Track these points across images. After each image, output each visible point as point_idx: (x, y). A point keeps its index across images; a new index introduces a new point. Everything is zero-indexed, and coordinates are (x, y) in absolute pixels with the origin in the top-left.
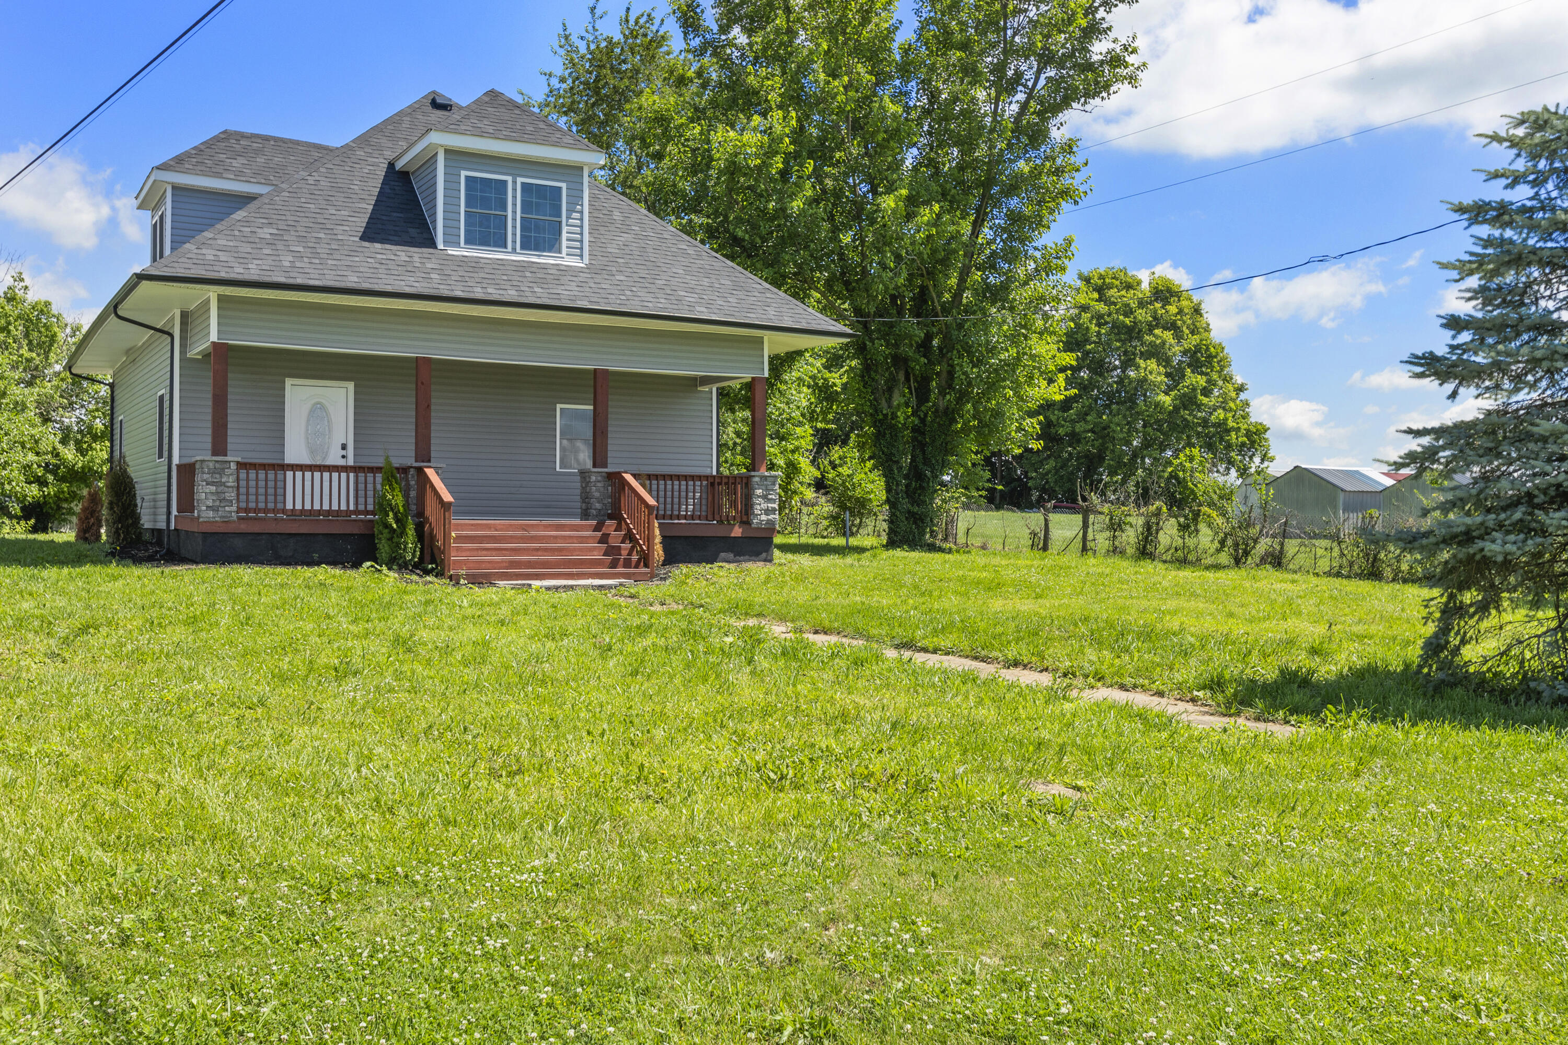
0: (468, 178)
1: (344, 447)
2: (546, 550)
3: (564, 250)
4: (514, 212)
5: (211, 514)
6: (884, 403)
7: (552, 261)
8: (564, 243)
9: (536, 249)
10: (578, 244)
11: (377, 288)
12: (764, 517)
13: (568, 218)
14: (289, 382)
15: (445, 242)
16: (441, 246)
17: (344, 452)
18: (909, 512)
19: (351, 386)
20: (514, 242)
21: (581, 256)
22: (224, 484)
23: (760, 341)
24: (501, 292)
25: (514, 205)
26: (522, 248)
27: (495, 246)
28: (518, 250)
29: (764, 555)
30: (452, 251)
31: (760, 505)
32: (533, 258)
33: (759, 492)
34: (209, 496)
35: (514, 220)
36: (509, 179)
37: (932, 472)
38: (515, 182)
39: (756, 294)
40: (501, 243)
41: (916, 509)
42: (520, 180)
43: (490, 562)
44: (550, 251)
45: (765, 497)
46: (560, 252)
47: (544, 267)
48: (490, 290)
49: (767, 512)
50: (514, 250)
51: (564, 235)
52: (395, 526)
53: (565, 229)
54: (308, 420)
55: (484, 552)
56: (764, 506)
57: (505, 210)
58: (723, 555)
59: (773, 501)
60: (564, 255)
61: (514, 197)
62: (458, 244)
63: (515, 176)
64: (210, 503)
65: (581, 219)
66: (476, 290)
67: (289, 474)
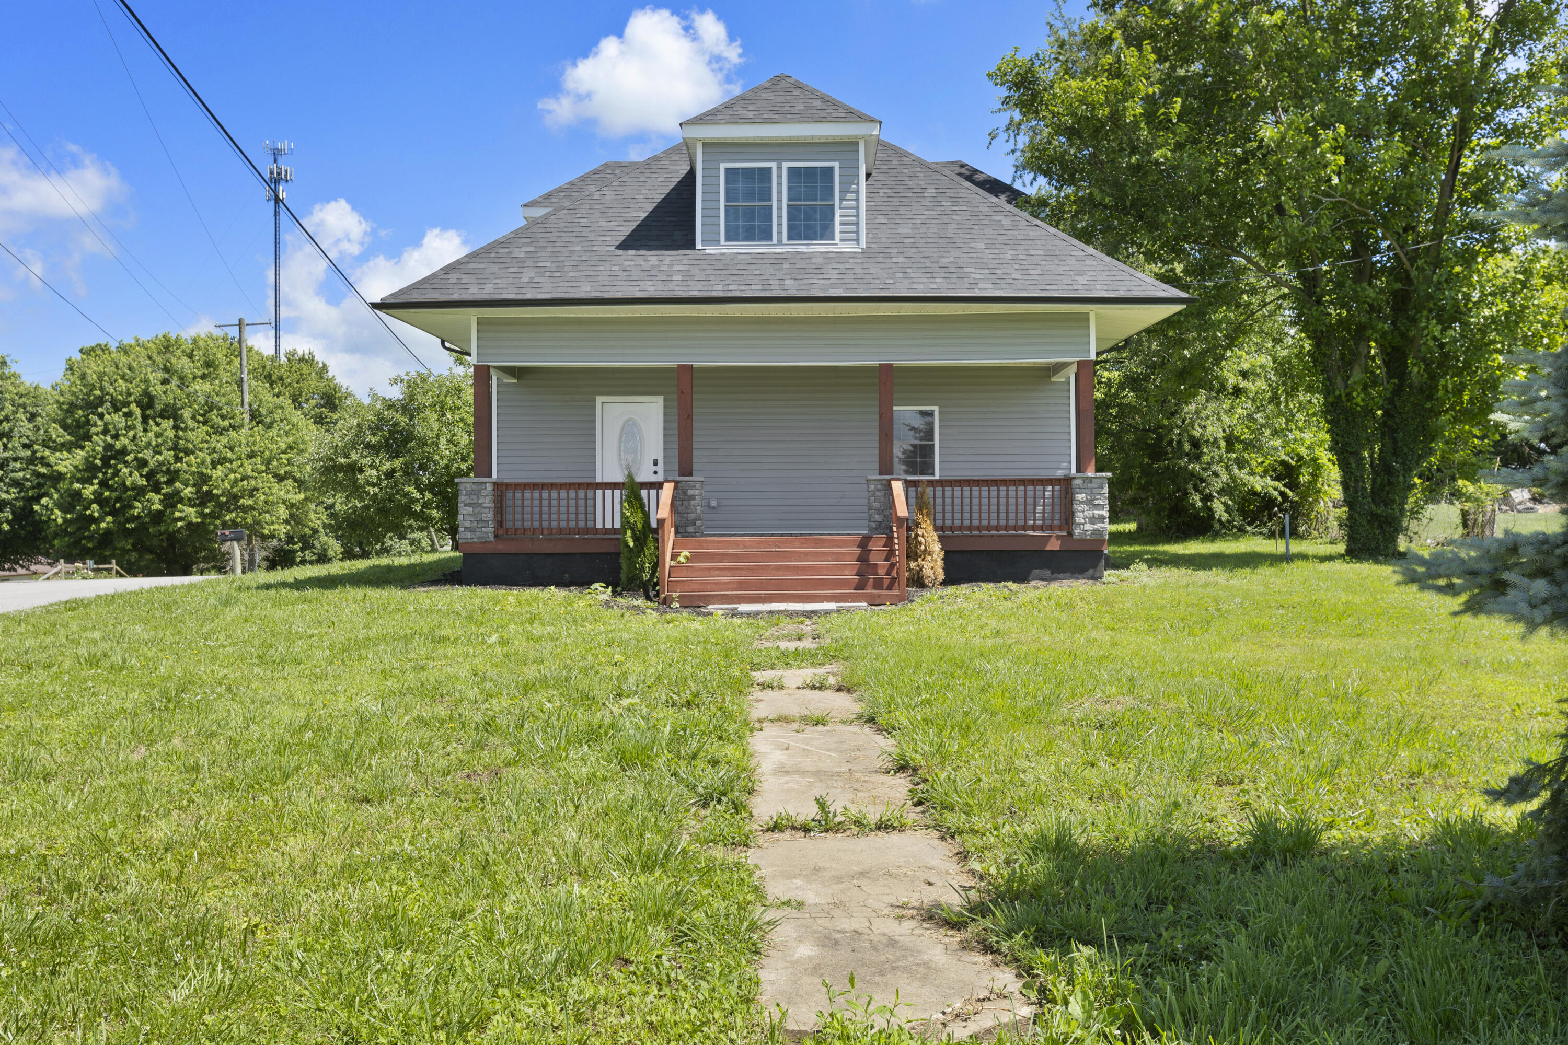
0: (728, 170)
1: (655, 463)
2: (788, 568)
3: (838, 235)
4: (780, 200)
5: (469, 535)
6: (1339, 382)
7: (822, 249)
8: (838, 228)
9: (806, 238)
10: (853, 228)
11: (606, 295)
12: (1088, 527)
13: (841, 200)
14: (599, 400)
15: (704, 242)
16: (699, 246)
17: (655, 468)
18: (1373, 515)
19: (660, 400)
20: (780, 233)
21: (857, 240)
22: (480, 505)
23: (1085, 318)
24: (743, 288)
25: (779, 192)
26: (790, 238)
27: (759, 240)
28: (785, 240)
29: (1091, 571)
30: (711, 250)
31: (1082, 513)
32: (801, 247)
33: (1081, 497)
34: (467, 517)
35: (780, 209)
36: (773, 165)
37: (1403, 464)
38: (779, 168)
39: (1074, 262)
40: (766, 235)
41: (1380, 510)
42: (785, 165)
43: (716, 583)
44: (822, 238)
45: (1090, 503)
46: (833, 239)
47: (808, 257)
48: (731, 288)
49: (1093, 520)
50: (780, 242)
51: (838, 219)
52: (631, 544)
53: (838, 212)
54: (621, 437)
55: (717, 572)
56: (1089, 513)
57: (770, 200)
58: (1036, 572)
59: (1100, 507)
60: (837, 240)
61: (779, 184)
62: (717, 242)
63: (779, 162)
64: (467, 524)
65: (857, 200)
66: (715, 288)
67: (599, 493)
